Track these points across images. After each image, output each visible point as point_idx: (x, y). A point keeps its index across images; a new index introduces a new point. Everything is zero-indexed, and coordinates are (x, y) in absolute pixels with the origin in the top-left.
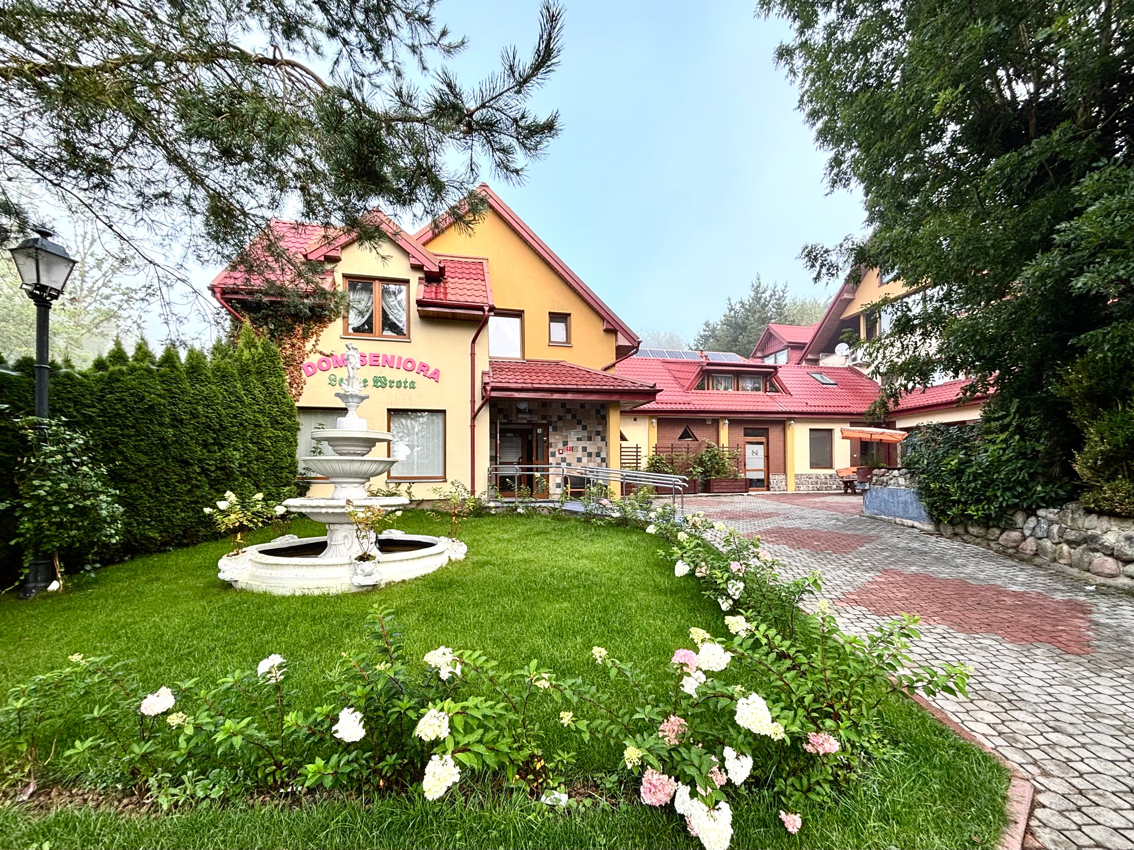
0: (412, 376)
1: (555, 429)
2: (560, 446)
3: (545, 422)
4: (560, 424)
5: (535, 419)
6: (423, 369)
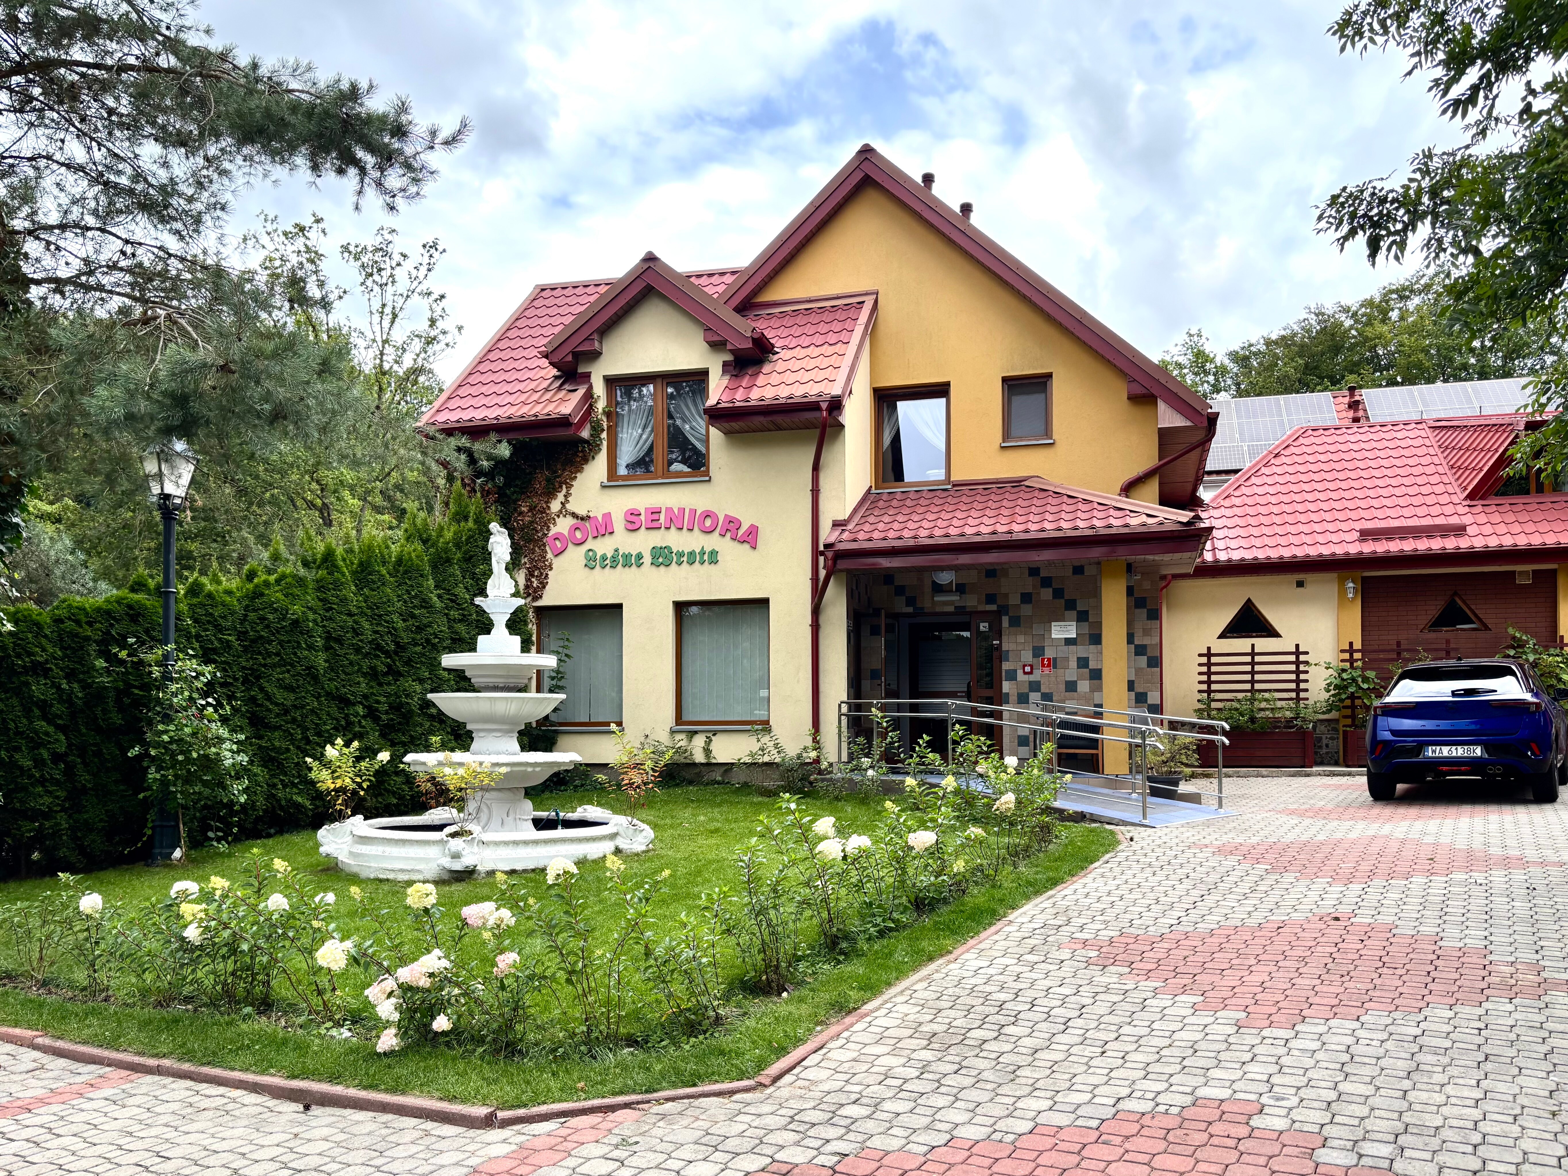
0: (713, 542)
1: (1015, 622)
2: (1027, 656)
3: (994, 607)
4: (1026, 610)
5: (971, 601)
6: (731, 527)
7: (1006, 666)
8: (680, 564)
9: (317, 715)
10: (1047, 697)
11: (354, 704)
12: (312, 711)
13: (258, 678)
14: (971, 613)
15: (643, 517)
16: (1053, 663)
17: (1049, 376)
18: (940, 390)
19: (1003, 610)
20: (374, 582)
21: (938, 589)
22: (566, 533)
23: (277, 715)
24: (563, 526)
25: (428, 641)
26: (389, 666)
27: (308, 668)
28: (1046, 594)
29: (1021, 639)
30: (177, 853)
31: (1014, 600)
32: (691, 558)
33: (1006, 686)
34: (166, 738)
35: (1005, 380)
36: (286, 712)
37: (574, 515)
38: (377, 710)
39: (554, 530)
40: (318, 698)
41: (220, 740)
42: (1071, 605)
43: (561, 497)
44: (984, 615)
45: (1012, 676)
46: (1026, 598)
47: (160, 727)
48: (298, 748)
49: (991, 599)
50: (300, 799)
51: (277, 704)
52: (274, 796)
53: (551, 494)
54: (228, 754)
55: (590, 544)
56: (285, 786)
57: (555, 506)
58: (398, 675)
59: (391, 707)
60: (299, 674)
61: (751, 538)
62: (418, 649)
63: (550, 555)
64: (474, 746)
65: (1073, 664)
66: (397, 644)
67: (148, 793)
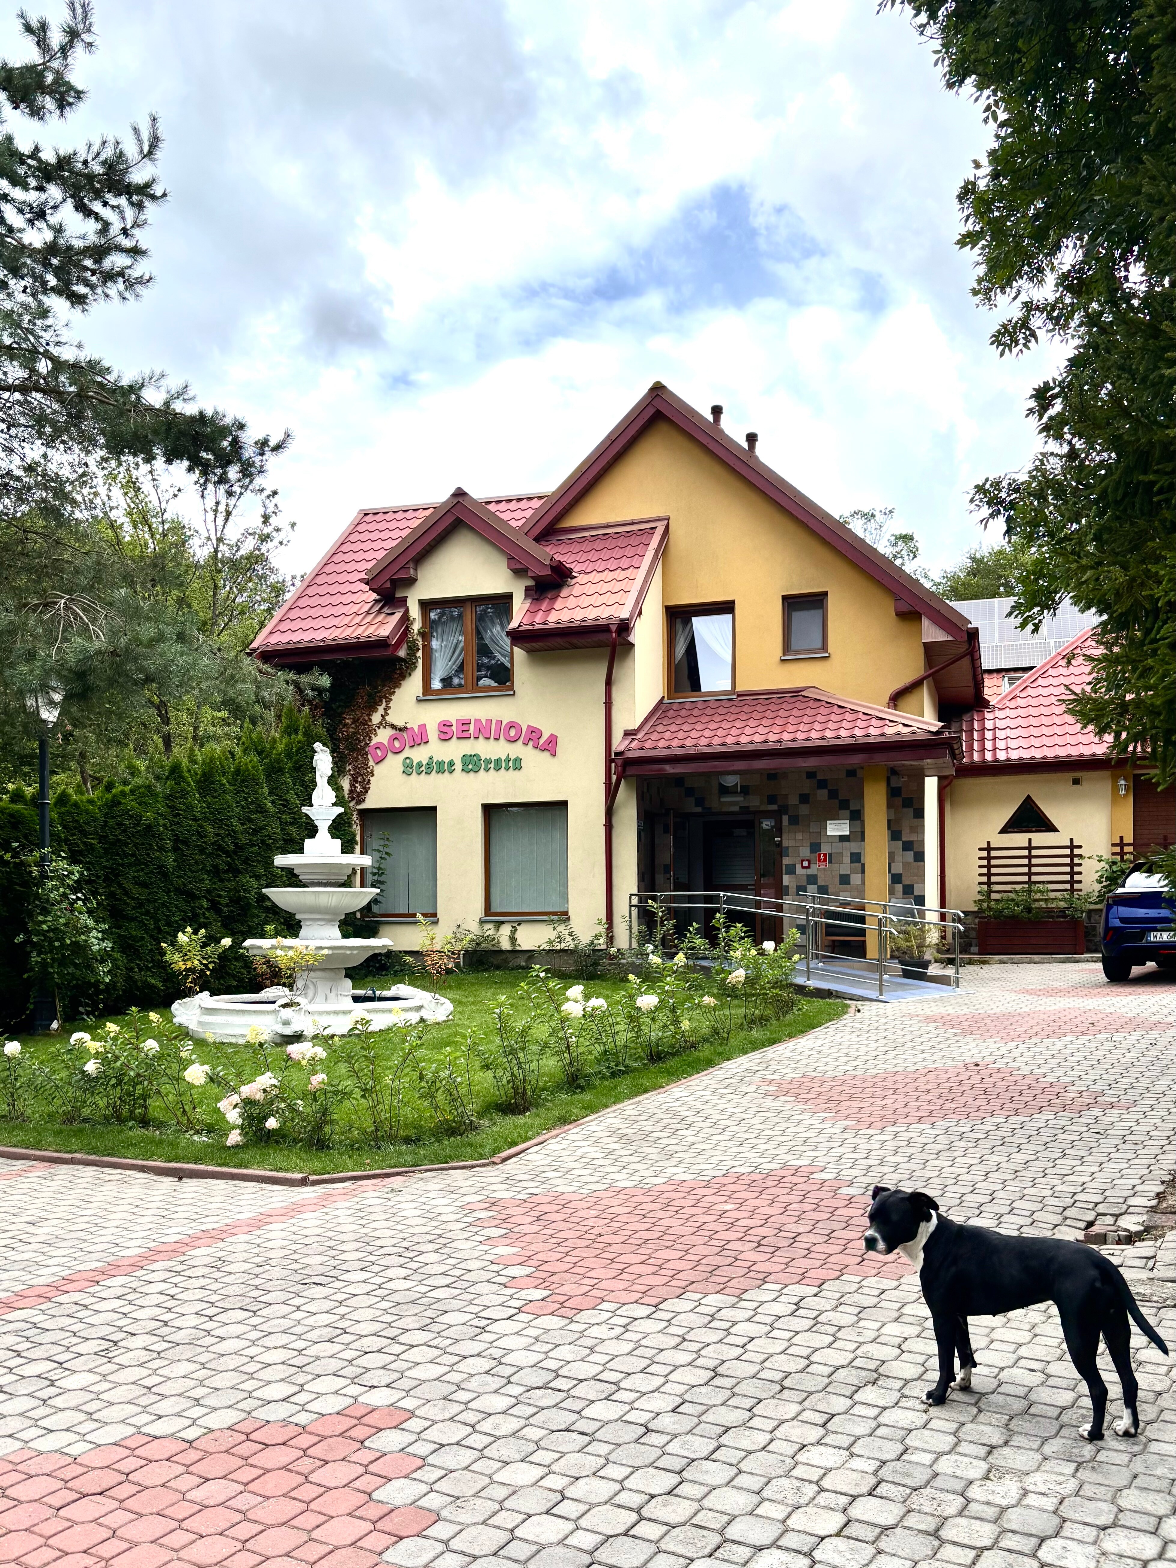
0: (517, 750)
1: (795, 821)
2: (805, 852)
3: (774, 807)
4: (804, 810)
6: (533, 736)
7: (786, 861)
8: (487, 770)
9: (167, 907)
10: (823, 890)
11: (199, 898)
12: (163, 904)
13: (117, 876)
14: (755, 813)
15: (454, 728)
16: (829, 858)
17: (825, 594)
18: (726, 607)
19: (783, 810)
20: (216, 791)
21: (724, 790)
22: (386, 743)
23: (134, 908)
24: (383, 736)
25: (263, 842)
26: (229, 864)
27: (159, 867)
28: (823, 794)
29: (799, 836)
30: (55, 1025)
31: (793, 800)
32: (498, 765)
33: (786, 880)
34: (45, 927)
35: (785, 598)
36: (141, 905)
37: (393, 726)
38: (219, 903)
39: (375, 740)
40: (168, 892)
41: (88, 930)
42: (844, 805)
43: (381, 710)
44: (767, 814)
45: (791, 870)
46: (804, 799)
47: (40, 918)
48: (151, 936)
49: (772, 799)
50: (153, 981)
51: (133, 899)
52: (131, 978)
53: (373, 708)
54: (95, 941)
55: (407, 753)
56: (141, 970)
57: (376, 718)
58: (236, 872)
59: (231, 901)
60: (153, 873)
61: (550, 746)
62: (255, 849)
63: (371, 763)
64: (302, 933)
65: (847, 859)
66: (236, 845)
67: (31, 974)
